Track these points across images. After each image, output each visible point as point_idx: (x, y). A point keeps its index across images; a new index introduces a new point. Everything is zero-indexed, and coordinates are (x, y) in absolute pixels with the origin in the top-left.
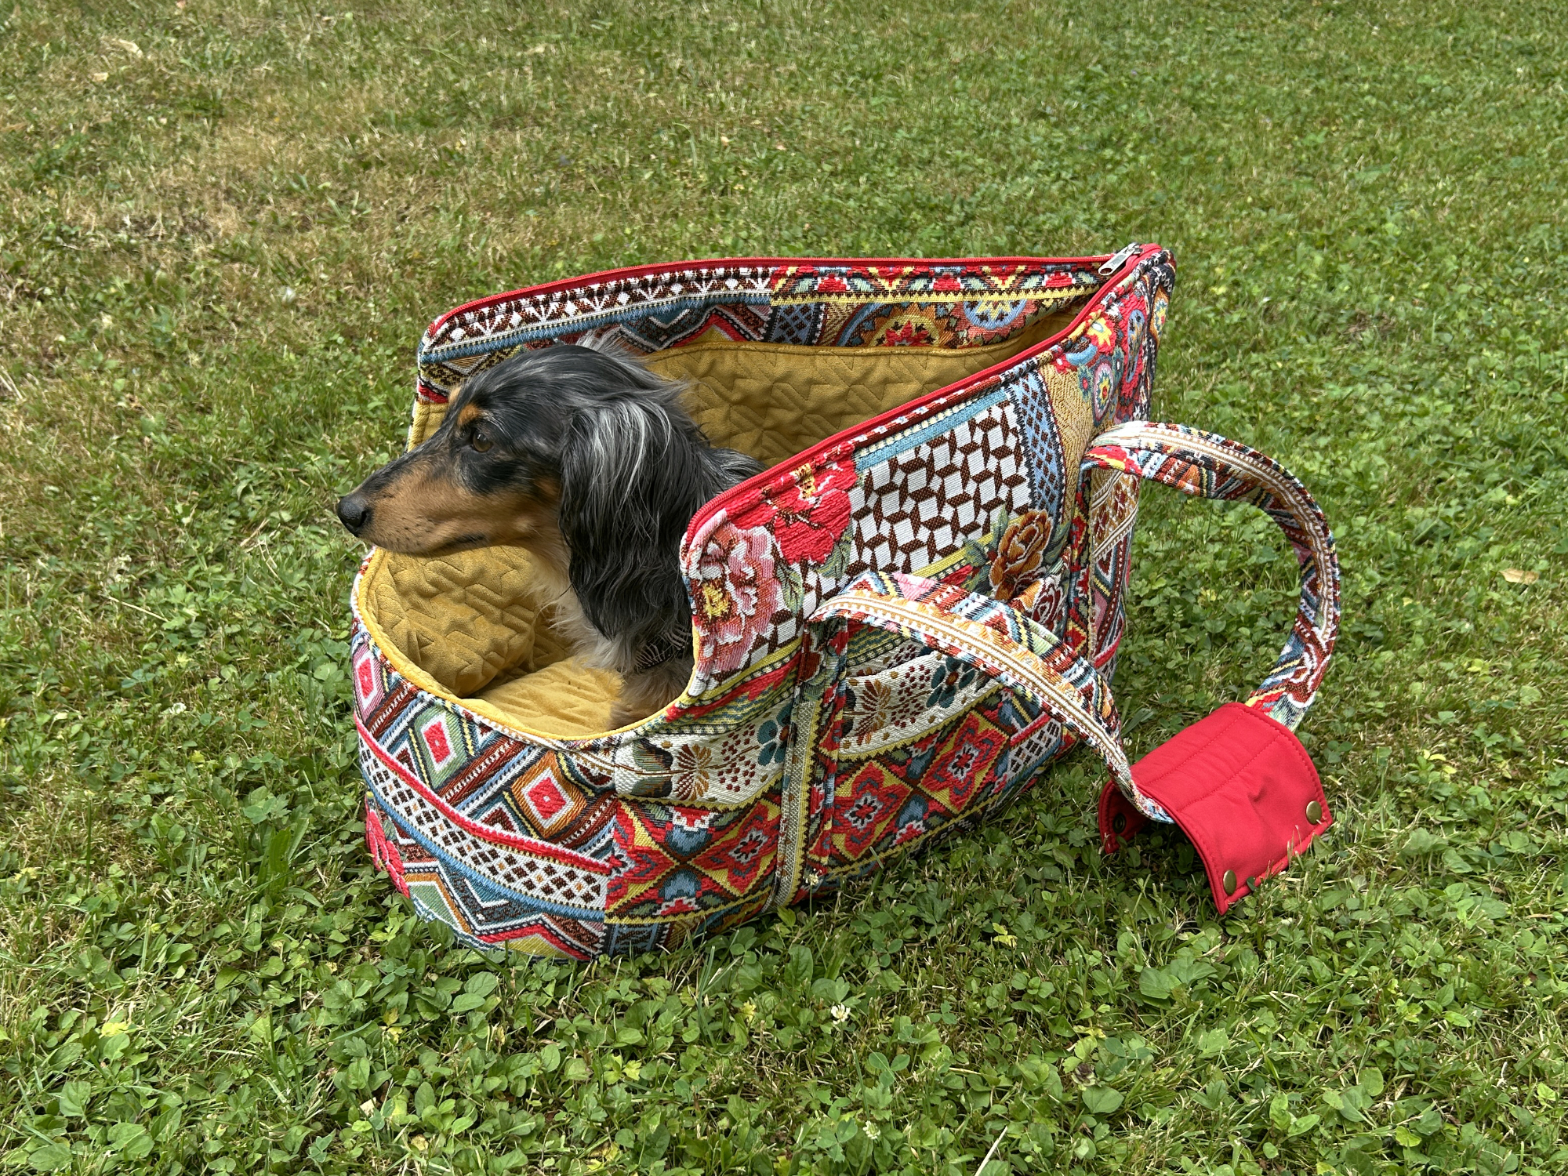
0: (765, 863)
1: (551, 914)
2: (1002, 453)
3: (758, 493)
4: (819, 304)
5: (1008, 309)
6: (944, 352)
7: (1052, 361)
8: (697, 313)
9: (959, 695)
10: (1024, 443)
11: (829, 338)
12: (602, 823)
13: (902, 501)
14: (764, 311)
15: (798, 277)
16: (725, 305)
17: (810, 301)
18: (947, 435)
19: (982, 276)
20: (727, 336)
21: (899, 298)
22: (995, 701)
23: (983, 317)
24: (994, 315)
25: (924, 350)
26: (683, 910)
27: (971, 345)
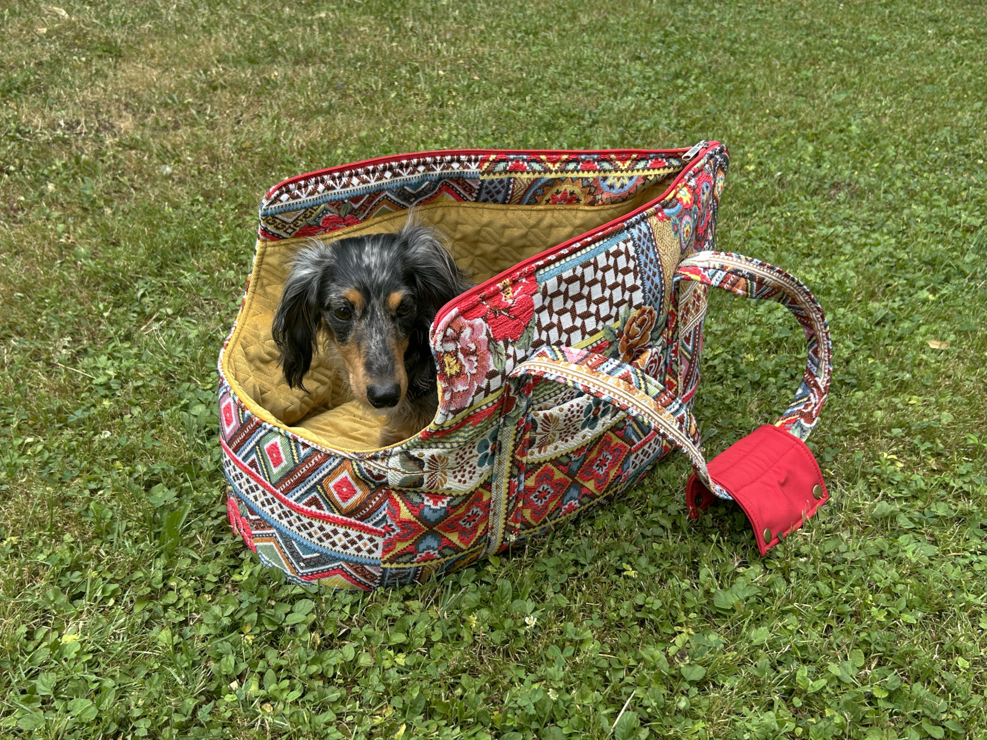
0: (481, 527)
1: (347, 562)
2: (626, 271)
3: (477, 297)
4: (510, 178)
5: (626, 181)
6: (587, 208)
7: (655, 214)
8: (434, 184)
9: (601, 422)
10: (639, 265)
11: (516, 199)
12: (379, 505)
13: (565, 302)
14: (476, 182)
15: (497, 162)
16: (451, 179)
17: (504, 177)
18: (592, 261)
19: (610, 161)
20: (452, 199)
21: (559, 175)
22: (622, 425)
23: (611, 187)
24: (618, 185)
25: (575, 207)
26: (429, 558)
27: (603, 204)
